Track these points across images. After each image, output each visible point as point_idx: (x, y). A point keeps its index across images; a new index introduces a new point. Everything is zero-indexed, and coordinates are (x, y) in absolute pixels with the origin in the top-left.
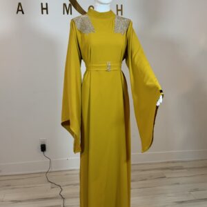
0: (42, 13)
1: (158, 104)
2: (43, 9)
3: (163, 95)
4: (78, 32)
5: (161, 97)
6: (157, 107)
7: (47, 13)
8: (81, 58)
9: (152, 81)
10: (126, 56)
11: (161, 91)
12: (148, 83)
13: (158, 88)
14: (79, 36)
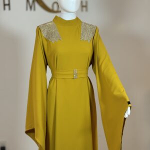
0: (4, 9)
1: (126, 116)
2: (5, 5)
3: (131, 107)
4: (44, 40)
5: (129, 108)
6: (125, 119)
7: (10, 9)
8: (46, 64)
9: (119, 91)
10: (92, 62)
11: (129, 103)
12: (116, 93)
13: (125, 99)
14: (45, 43)
